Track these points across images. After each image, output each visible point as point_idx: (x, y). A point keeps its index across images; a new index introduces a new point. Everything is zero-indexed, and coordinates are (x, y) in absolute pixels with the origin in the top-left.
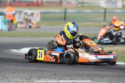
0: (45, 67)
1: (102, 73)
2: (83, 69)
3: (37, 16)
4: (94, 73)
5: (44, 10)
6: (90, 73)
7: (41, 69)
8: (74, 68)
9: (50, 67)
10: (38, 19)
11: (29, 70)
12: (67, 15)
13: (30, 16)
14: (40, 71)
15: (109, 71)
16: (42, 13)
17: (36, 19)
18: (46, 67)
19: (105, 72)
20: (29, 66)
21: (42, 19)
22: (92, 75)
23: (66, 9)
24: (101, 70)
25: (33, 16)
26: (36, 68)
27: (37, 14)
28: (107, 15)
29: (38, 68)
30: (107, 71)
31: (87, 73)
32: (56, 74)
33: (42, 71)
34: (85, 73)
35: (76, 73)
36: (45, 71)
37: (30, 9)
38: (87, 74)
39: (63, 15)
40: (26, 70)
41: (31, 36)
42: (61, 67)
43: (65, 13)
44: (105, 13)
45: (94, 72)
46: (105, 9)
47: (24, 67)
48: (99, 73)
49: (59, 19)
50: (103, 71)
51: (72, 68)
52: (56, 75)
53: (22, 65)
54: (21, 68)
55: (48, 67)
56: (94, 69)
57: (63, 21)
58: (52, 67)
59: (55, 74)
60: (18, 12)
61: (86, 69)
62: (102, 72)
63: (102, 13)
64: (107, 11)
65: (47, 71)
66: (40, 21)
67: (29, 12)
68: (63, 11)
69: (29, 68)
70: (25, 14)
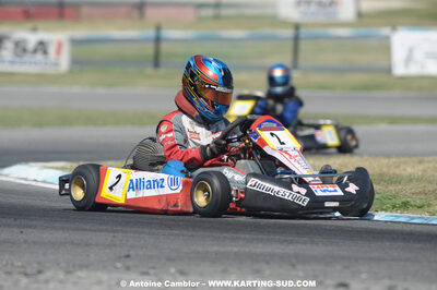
0: (90, 230)
1: (291, 249)
2: (225, 237)
3: (59, 51)
4: (259, 249)
5: (81, 31)
6: (247, 250)
7: (77, 236)
8: (190, 233)
9: (106, 230)
10: (64, 63)
11: (34, 243)
12: (165, 47)
13: (35, 51)
14: (72, 243)
15: (313, 243)
16: (75, 42)
17: (56, 64)
18: (95, 231)
19: (299, 246)
20: (35, 227)
21: (78, 63)
22: (254, 258)
23: (158, 28)
24: (286, 241)
25: (45, 52)
26: (60, 235)
27: (60, 46)
28: (303, 46)
29: (67, 234)
30: (305, 243)
31: (236, 249)
32: (128, 256)
33: (79, 245)
34: (229, 249)
35: (200, 249)
36: (91, 244)
37: (35, 29)
38: (236, 254)
39: (150, 49)
41: (39, 124)
42: (147, 231)
43: (158, 40)
44: (296, 39)
45: (260, 245)
46: (297, 27)
47: (17, 231)
48: (277, 251)
49: (138, 62)
50: (291, 242)
51: (185, 232)
52: (128, 259)
55: (101, 231)
56: (260, 236)
57: (150, 70)
58: (114, 232)
59: (127, 253)
61: (235, 235)
62: (291, 247)
63: (287, 39)
64: (303, 32)
65: (97, 245)
66: (71, 72)
67: (32, 39)
68: (151, 33)
69: (33, 235)
70: (17, 44)
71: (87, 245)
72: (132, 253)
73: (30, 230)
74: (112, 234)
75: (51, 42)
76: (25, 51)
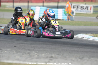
17: (90, 12)
25: (88, 9)
37: (86, 4)
54: (76, 49)
66: (93, 13)
67: (85, 6)
70: (81, 7)
75: (89, 7)
76: (83, 8)
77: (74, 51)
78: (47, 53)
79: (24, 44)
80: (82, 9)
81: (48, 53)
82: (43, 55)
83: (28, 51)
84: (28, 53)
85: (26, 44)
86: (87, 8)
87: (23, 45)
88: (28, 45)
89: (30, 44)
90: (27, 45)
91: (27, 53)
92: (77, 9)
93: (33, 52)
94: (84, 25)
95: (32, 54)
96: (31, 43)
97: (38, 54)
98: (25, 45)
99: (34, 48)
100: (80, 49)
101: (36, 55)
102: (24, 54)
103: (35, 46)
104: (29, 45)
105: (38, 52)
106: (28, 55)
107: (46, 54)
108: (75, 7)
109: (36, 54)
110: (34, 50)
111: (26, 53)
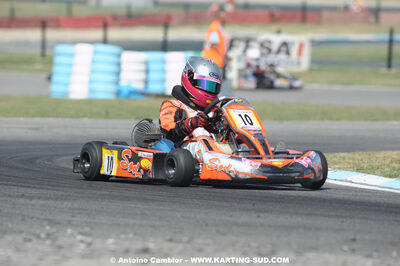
0: (321, 216)
3: (300, 53)
5: (321, 34)
7: (309, 221)
9: (336, 216)
10: (305, 62)
11: (270, 226)
13: (279, 51)
14: (305, 227)
16: (314, 43)
17: (299, 63)
20: (271, 211)
21: (317, 62)
23: (392, 32)
25: (288, 53)
26: (294, 220)
27: (301, 46)
29: (299, 219)
37: (279, 32)
40: (262, 225)
41: (280, 119)
43: (391, 42)
47: (254, 215)
49: (372, 63)
52: (354, 243)
53: (249, 210)
54: (243, 218)
55: (331, 216)
58: (342, 217)
59: (352, 237)
60: (239, 39)
65: (327, 229)
66: (311, 70)
67: (276, 40)
69: (268, 219)
70: (262, 45)
71: (318, 229)
72: (358, 237)
73: (266, 215)
74: (341, 220)
75: (293, 43)
76: (270, 51)
77: (237, 224)
78: (124, 233)
79: (31, 198)
80: (265, 51)
81: (131, 236)
82: (110, 241)
83: (48, 228)
84: (48, 236)
85: (39, 198)
86: (284, 49)
87: (28, 201)
88: (47, 202)
89: (56, 199)
90: (41, 202)
91: (43, 235)
92: (245, 51)
93: (69, 231)
94: (275, 119)
95: (62, 240)
96: (60, 193)
97: (89, 239)
98: (34, 202)
99: (73, 216)
100: (262, 215)
101: (82, 241)
102: (30, 240)
103: (76, 205)
104: (53, 203)
105: (87, 229)
106: (48, 242)
107: (123, 236)
108: (237, 47)
109: (79, 237)
110: (70, 223)
111: (38, 237)
